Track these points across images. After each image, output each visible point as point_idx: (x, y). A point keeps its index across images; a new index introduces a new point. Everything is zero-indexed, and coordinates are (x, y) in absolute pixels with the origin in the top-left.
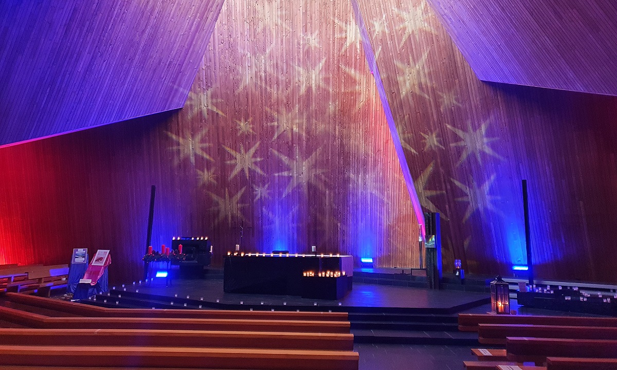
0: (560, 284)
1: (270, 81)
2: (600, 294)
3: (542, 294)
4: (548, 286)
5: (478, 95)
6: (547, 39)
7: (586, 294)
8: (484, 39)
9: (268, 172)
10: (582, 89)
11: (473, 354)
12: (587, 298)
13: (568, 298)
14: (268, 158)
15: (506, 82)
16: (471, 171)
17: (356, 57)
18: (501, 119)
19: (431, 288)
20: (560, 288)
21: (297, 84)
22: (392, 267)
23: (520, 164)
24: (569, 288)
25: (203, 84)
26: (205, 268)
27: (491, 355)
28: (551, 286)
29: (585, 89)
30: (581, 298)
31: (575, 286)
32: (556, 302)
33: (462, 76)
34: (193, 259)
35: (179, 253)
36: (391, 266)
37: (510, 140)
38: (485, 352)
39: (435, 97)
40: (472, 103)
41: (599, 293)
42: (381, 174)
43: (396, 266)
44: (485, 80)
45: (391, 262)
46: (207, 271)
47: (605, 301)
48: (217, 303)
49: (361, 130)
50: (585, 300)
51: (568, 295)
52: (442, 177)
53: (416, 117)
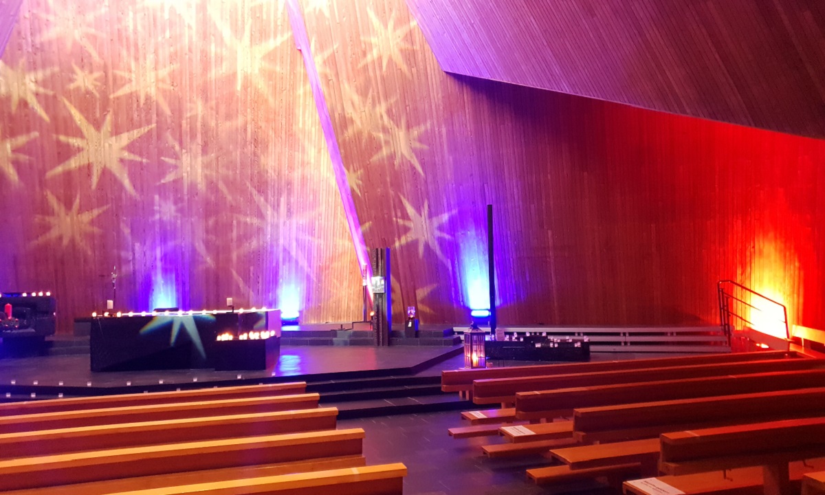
0: (528, 331)
1: (145, 48)
2: (569, 339)
3: (510, 343)
4: (515, 334)
5: (440, 92)
6: (533, 21)
7: (557, 339)
8: (453, 13)
9: (142, 190)
10: (568, 90)
11: (464, 418)
12: (558, 343)
13: (538, 345)
14: (142, 169)
15: (477, 75)
16: (428, 193)
17: (275, 22)
18: (466, 126)
19: (379, 344)
20: (528, 335)
21: (187, 57)
22: (323, 322)
23: (485, 185)
24: (538, 334)
25: (27, 44)
26: (47, 339)
27: (485, 417)
28: (518, 333)
29: (571, 89)
30: (551, 345)
31: (544, 330)
32: (526, 350)
33: (421, 64)
34: (26, 327)
35: (7, 317)
36: (321, 321)
37: (475, 153)
38: (478, 414)
39: (386, 90)
40: (433, 101)
41: (567, 338)
42: (311, 197)
43: (328, 321)
44: (450, 71)
45: (322, 315)
46: (51, 344)
47: (576, 346)
48: (89, 388)
49: (283, 132)
50: (556, 346)
51: (538, 342)
52: (392, 202)
53: (361, 118)
